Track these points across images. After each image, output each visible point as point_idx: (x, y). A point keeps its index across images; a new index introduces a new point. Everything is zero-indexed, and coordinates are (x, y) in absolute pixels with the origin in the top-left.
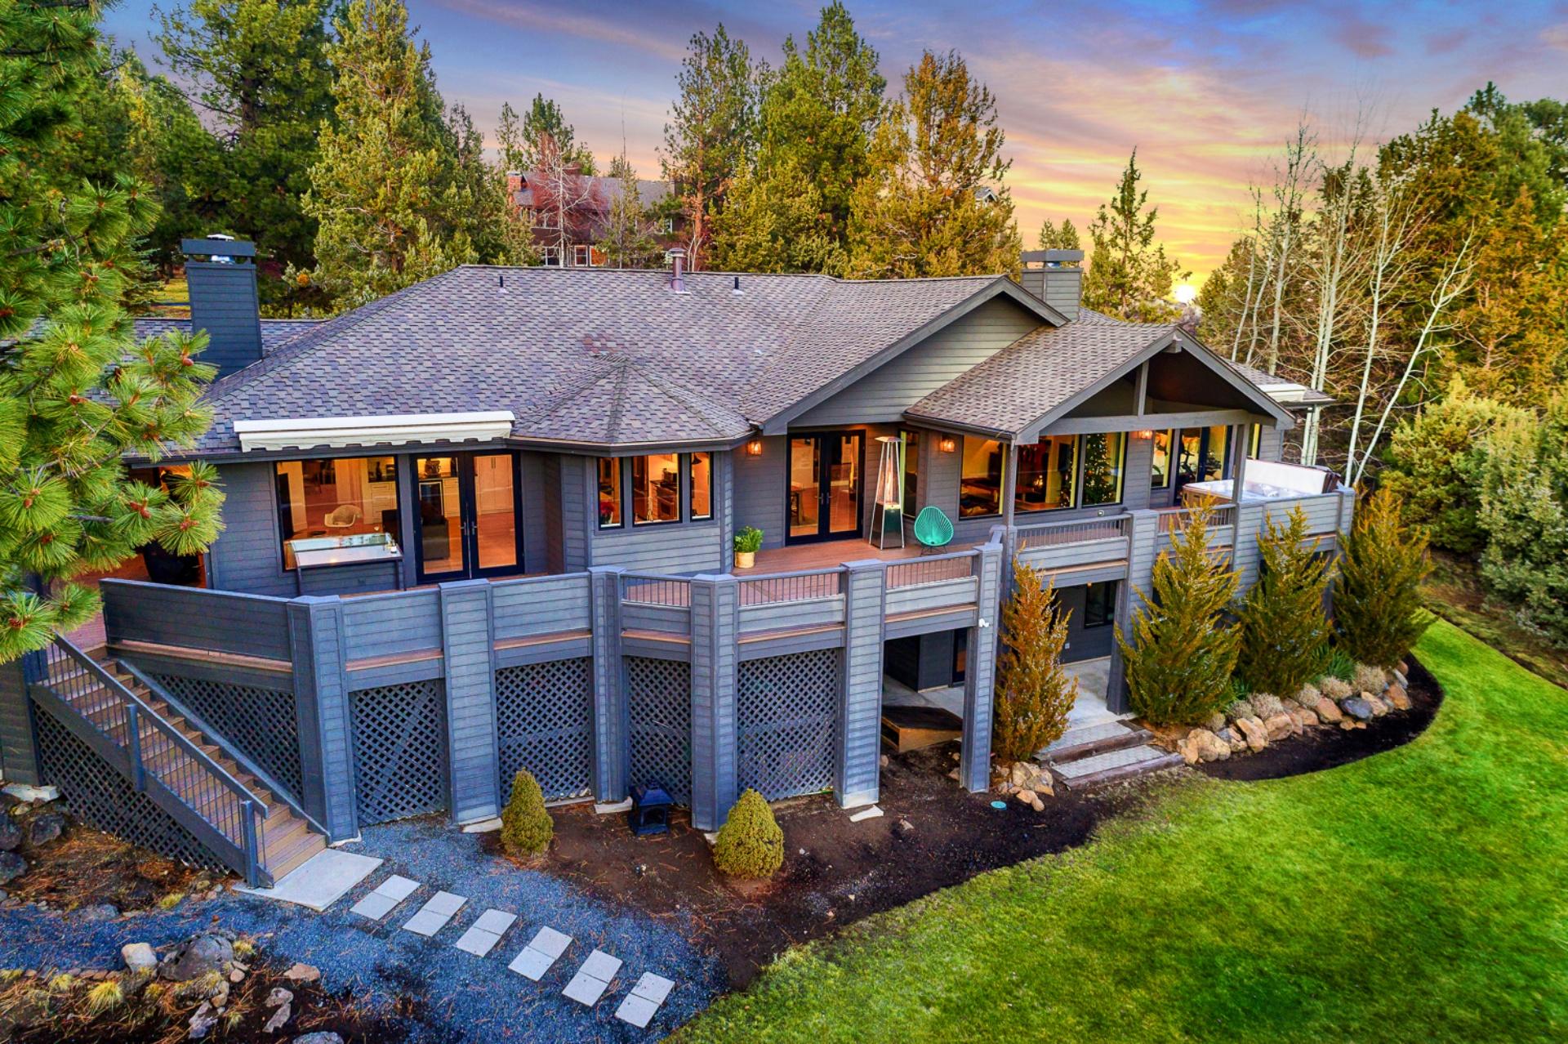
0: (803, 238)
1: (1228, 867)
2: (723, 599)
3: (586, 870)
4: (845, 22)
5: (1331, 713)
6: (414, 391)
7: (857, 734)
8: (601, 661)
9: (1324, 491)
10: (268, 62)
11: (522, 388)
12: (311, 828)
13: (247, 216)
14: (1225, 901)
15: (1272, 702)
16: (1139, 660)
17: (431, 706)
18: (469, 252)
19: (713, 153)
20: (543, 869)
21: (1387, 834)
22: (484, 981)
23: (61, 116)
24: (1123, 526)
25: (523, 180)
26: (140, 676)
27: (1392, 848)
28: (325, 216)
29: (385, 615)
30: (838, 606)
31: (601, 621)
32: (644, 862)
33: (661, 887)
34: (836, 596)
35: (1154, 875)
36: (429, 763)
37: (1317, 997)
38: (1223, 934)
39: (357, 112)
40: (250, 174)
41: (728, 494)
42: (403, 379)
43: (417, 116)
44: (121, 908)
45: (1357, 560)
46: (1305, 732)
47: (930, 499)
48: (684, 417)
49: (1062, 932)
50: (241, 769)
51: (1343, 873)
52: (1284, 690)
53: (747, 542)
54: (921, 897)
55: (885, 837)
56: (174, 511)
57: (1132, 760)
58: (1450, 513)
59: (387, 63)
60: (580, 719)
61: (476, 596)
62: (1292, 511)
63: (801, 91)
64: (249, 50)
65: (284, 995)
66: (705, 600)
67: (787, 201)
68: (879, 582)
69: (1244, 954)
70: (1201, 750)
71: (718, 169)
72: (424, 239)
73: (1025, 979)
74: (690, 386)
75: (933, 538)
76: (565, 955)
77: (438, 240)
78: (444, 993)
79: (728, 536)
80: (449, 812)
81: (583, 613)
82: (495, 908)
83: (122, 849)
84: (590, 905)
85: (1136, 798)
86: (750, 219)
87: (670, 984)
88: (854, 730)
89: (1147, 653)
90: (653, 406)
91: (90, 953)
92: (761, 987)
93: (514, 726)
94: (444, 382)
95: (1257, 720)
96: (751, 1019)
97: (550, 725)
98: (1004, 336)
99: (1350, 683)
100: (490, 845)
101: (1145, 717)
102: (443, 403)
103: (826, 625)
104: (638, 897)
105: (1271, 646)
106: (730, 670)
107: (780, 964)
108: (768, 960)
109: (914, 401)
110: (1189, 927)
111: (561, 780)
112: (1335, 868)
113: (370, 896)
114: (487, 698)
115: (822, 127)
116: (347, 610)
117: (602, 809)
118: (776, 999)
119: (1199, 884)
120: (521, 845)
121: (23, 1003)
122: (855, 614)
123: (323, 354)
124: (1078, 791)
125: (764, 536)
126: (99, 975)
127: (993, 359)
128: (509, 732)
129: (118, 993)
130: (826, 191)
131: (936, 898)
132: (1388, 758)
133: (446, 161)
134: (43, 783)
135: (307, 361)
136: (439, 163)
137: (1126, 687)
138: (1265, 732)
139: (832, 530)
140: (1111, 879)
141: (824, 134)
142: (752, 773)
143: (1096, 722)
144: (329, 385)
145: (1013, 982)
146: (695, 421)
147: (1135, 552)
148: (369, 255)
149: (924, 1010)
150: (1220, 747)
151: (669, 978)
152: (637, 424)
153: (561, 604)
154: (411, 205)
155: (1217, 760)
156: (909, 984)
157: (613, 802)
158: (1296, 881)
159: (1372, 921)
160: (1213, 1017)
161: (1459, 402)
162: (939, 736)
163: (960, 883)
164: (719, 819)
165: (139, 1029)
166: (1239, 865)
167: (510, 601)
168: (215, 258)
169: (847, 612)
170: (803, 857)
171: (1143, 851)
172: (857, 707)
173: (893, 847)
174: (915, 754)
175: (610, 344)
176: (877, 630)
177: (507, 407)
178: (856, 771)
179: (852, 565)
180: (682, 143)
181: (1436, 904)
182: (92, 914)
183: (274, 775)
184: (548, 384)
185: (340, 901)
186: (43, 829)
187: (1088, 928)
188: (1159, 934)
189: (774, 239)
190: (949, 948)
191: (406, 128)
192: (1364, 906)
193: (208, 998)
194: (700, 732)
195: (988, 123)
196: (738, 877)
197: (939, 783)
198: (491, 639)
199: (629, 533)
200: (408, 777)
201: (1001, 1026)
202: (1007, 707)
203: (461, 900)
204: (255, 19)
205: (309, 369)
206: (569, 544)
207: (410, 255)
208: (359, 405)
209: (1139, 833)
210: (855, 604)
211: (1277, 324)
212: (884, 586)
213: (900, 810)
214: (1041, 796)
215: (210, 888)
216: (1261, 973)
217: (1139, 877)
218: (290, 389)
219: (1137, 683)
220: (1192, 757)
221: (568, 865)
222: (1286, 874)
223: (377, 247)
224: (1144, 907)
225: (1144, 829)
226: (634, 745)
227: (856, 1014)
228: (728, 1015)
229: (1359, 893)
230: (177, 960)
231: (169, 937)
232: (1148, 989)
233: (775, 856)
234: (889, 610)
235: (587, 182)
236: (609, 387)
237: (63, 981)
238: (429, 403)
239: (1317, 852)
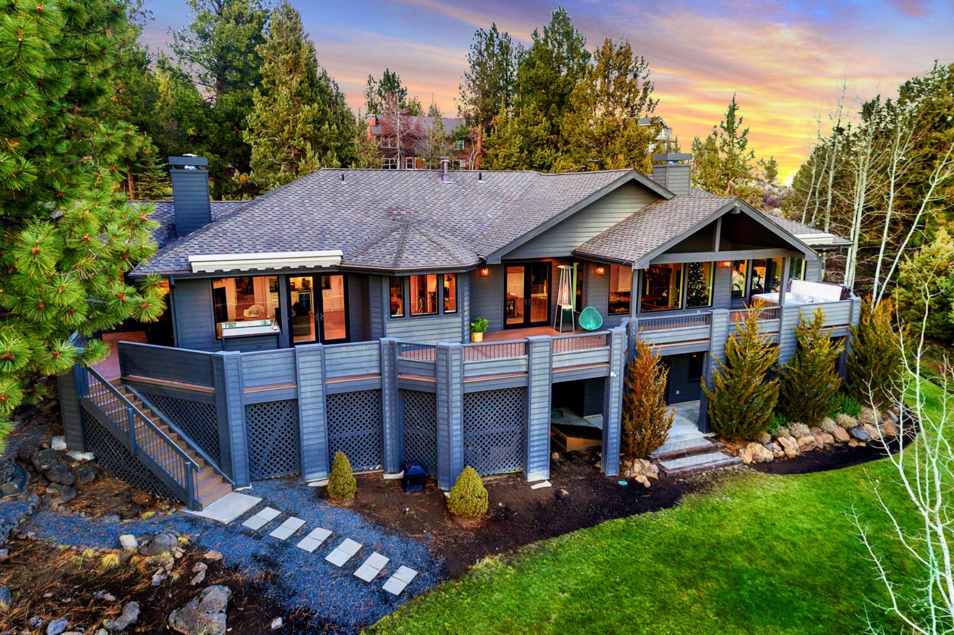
0: (540, 150)
1: (761, 524)
2: (454, 357)
3: (374, 509)
4: (566, 21)
5: (843, 436)
6: (289, 239)
7: (536, 438)
8: (387, 392)
9: (842, 298)
10: (230, 56)
11: (350, 237)
12: (225, 480)
13: (218, 144)
14: (755, 543)
15: (803, 428)
16: (716, 400)
17: (291, 414)
18: (335, 162)
19: (487, 101)
20: (350, 507)
21: (868, 509)
22: (311, 565)
23: (101, 92)
24: (708, 319)
25: (377, 120)
26: (139, 395)
27: (869, 517)
28: (256, 143)
29: (264, 363)
30: (524, 362)
31: (386, 369)
32: (408, 506)
33: (416, 520)
34: (522, 357)
35: (712, 526)
36: (290, 446)
37: (804, 599)
38: (750, 561)
39: (273, 83)
40: (220, 120)
41: (466, 298)
42: (284, 233)
43: (306, 84)
44: (122, 517)
45: (863, 342)
46: (825, 447)
47: (590, 303)
48: (439, 253)
49: (651, 556)
50: (189, 447)
51: (834, 530)
52: (812, 422)
53: (478, 326)
54: (568, 533)
55: (551, 499)
56: (139, 299)
57: (710, 460)
58: (936, 315)
59: (290, 55)
60: (375, 425)
61: (315, 353)
62: (816, 312)
63: (538, 62)
64: (220, 50)
65: (203, 566)
66: (444, 357)
67: (530, 128)
68: (548, 348)
69: (762, 573)
70: (754, 455)
71: (490, 110)
72: (310, 154)
73: (624, 580)
74: (447, 236)
75: (591, 325)
76: (357, 554)
77: (317, 155)
78: (288, 571)
79: (466, 323)
80: (301, 475)
81: (376, 364)
82: (321, 527)
83: (125, 487)
84: (374, 528)
85: (709, 482)
86: (507, 139)
87: (416, 573)
88: (534, 436)
89: (721, 395)
90: (422, 247)
91: (103, 540)
92: (467, 577)
93: (338, 428)
94: (306, 234)
95: (792, 439)
96: (459, 594)
97: (358, 428)
98: (638, 205)
99: (857, 418)
100: (322, 494)
101: (720, 436)
102: (304, 246)
103: (517, 373)
104: (402, 525)
105: (802, 394)
106: (459, 398)
107: (479, 565)
108: (473, 563)
109: (579, 244)
110: (729, 556)
111: (365, 459)
112: (830, 526)
113: (254, 517)
114: (322, 411)
115: (551, 83)
116: (243, 359)
117: (387, 476)
118: (475, 584)
119: (741, 532)
120: (337, 494)
121: (69, 562)
122: (533, 367)
123: (240, 219)
124: (673, 477)
125: (489, 324)
126: (108, 551)
127: (629, 219)
128: (335, 431)
129: (117, 561)
130: (554, 121)
131: (577, 534)
132: (877, 464)
133: (323, 110)
134: (86, 450)
135: (231, 223)
136: (319, 111)
137: (708, 416)
138: (797, 446)
139: (532, 321)
140: (685, 528)
141: (552, 87)
142: (473, 459)
143: (691, 437)
144: (242, 236)
145: (616, 582)
146: (445, 256)
147: (714, 335)
148: (280, 165)
149: (561, 594)
150: (766, 454)
151: (415, 569)
152: (412, 257)
153: (364, 359)
154: (303, 135)
155: (765, 462)
156: (553, 580)
157: (394, 473)
158: (803, 533)
159: (848, 558)
160: (736, 607)
161: (942, 245)
162: (591, 443)
163: (593, 526)
164: (452, 483)
165: (126, 579)
166: (767, 523)
167: (335, 356)
168: (186, 167)
169: (528, 366)
170: (501, 508)
171: (708, 512)
172: (535, 422)
173: (555, 505)
174: (576, 452)
175: (402, 212)
176: (547, 377)
177: (340, 248)
178: (535, 459)
179: (531, 338)
180: (471, 95)
181: (892, 550)
182: (107, 520)
183: (205, 450)
184: (364, 235)
185: (237, 520)
186: (86, 475)
187: (667, 555)
188: (711, 559)
189: (522, 151)
190: (581, 561)
191: (300, 91)
192: (845, 550)
193: (163, 565)
194: (442, 433)
195: (644, 78)
196: (460, 516)
197: (588, 470)
198: (324, 379)
199: (409, 320)
200: (278, 454)
201: (605, 606)
202: (629, 425)
203: (303, 522)
204: (223, 33)
205: (232, 228)
206: (374, 326)
207: (302, 164)
208: (258, 247)
209: (708, 502)
210: (534, 361)
211: (830, 197)
212: (551, 351)
213: (562, 484)
214: (650, 479)
215: (169, 510)
216: (771, 584)
217: (703, 527)
218: (221, 239)
219: (715, 414)
220: (748, 459)
221: (364, 506)
222: (797, 529)
223: (284, 160)
224: (703, 544)
225: (711, 500)
226: (405, 440)
227: (520, 594)
228: (445, 591)
229: (842, 542)
230: (148, 545)
231: (146, 534)
232: (698, 590)
233: (483, 505)
234: (554, 366)
235: (414, 120)
236: (398, 236)
237: (90, 552)
238: (297, 246)
239: (819, 518)
